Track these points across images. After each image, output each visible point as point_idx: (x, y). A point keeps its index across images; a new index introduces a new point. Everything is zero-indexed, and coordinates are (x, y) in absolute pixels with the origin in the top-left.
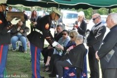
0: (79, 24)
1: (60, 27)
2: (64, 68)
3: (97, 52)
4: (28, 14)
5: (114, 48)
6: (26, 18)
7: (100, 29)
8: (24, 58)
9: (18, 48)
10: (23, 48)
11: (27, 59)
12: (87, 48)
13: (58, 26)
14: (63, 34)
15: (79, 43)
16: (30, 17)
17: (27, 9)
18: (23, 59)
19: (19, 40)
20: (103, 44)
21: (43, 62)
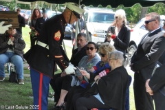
1: (83, 38)
3: (149, 80)
4: (26, 14)
6: (22, 22)
7: (156, 42)
8: (20, 93)
9: (7, 75)
10: (18, 75)
11: (25, 95)
12: (131, 73)
13: (80, 35)
14: (88, 49)
15: (118, 65)
16: (30, 21)
17: (23, 7)
18: (17, 96)
19: (10, 61)
20: (158, 66)
21: (53, 99)
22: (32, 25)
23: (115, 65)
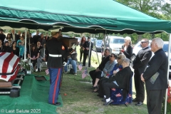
0: (125, 49)
2: (111, 90)
5: (158, 71)
9: (69, 70)
11: (77, 81)
12: (133, 70)
13: (106, 50)
19: (70, 63)
22: (81, 45)
23: (125, 65)
